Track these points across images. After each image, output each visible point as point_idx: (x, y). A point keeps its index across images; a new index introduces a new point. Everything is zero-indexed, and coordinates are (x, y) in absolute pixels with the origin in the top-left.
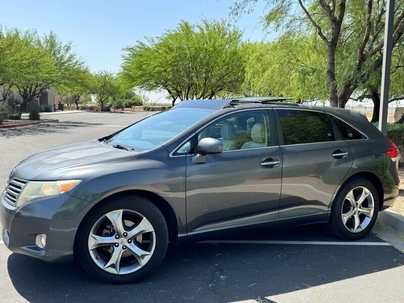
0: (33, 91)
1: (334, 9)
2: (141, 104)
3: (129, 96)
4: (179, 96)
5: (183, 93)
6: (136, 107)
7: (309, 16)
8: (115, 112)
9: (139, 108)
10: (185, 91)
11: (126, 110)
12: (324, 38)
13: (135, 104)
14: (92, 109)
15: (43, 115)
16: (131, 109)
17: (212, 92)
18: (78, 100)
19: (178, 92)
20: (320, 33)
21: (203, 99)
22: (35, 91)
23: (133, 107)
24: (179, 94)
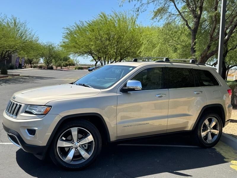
0: (3, 56)
2: (74, 65)
3: (66, 59)
4: (99, 60)
5: (102, 59)
6: (70, 66)
7: (180, 13)
8: (56, 70)
9: (72, 67)
10: (104, 57)
11: (64, 69)
12: (189, 28)
13: (70, 65)
14: (41, 67)
15: (10, 72)
16: (67, 68)
17: (121, 58)
18: (31, 61)
19: (99, 58)
20: (187, 25)
21: (115, 62)
22: (5, 55)
23: (68, 66)
24: (99, 59)
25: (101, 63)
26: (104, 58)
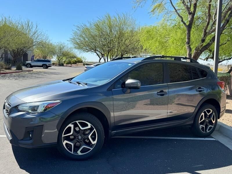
1: (190, 7)
2: (82, 62)
3: (74, 57)
4: (103, 57)
5: (105, 55)
7: (176, 11)
8: (66, 66)
11: (73, 65)
12: (184, 24)
14: (53, 64)
20: (182, 21)
23: (77, 63)
24: (103, 55)
25: (104, 59)
26: (107, 54)
